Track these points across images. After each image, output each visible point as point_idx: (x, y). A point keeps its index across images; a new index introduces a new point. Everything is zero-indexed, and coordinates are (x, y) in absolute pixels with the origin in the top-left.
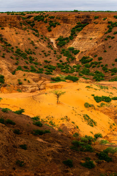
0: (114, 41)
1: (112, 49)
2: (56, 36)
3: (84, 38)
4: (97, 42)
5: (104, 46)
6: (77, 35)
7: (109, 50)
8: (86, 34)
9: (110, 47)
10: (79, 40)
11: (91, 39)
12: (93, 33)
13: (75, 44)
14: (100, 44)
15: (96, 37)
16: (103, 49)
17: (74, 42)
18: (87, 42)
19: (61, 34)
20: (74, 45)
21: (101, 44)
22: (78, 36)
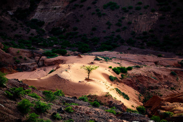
0: (84, 9)
1: (85, 18)
2: (14, 8)
3: (46, 8)
4: (63, 12)
5: (74, 16)
6: (37, 6)
7: (82, 19)
8: (47, 4)
9: (82, 16)
10: (41, 11)
11: (55, 9)
12: (56, 2)
13: (37, 15)
14: (68, 13)
15: (60, 6)
16: (74, 18)
17: (36, 13)
18: (50, 12)
19: (18, 5)
20: (37, 17)
21: (70, 13)
22: (39, 7)
